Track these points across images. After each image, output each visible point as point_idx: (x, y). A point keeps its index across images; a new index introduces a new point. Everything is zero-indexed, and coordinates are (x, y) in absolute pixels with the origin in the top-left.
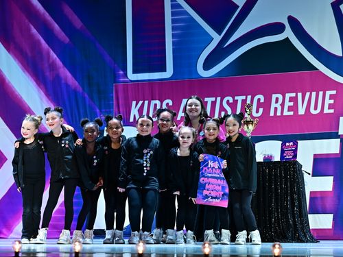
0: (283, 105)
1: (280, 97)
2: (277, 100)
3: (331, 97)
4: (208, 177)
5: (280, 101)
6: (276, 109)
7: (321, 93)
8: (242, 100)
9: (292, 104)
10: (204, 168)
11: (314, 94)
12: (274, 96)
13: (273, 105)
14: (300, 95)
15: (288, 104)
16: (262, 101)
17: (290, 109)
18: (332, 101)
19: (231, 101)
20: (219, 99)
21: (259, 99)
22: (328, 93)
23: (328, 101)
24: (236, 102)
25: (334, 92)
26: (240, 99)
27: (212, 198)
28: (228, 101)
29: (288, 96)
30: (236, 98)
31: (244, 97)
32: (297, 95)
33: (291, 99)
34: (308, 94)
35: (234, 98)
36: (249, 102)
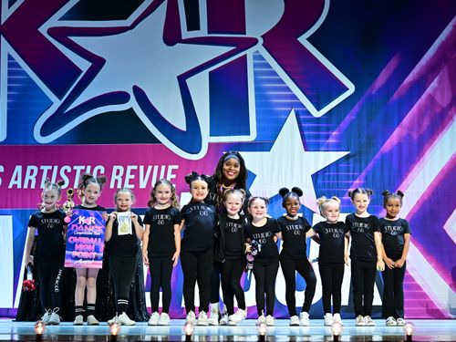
0: (124, 177)
1: (121, 168)
2: (118, 171)
3: (174, 172)
4: (78, 236)
5: (121, 173)
6: (116, 181)
7: (163, 167)
8: (82, 170)
9: (133, 177)
10: (73, 226)
11: (156, 168)
12: (115, 168)
13: (114, 177)
14: (142, 168)
15: (129, 176)
16: (102, 172)
17: (131, 182)
18: (174, 176)
19: (69, 170)
20: (56, 168)
21: (99, 171)
22: (171, 168)
23: (170, 176)
24: (74, 172)
25: (176, 167)
26: (78, 168)
27: (84, 259)
28: (66, 171)
29: (130, 168)
30: (75, 168)
31: (83, 167)
32: (139, 168)
33: (133, 172)
34: (150, 167)
35: (72, 168)
36: (88, 172)
